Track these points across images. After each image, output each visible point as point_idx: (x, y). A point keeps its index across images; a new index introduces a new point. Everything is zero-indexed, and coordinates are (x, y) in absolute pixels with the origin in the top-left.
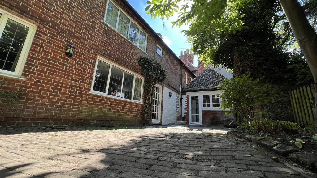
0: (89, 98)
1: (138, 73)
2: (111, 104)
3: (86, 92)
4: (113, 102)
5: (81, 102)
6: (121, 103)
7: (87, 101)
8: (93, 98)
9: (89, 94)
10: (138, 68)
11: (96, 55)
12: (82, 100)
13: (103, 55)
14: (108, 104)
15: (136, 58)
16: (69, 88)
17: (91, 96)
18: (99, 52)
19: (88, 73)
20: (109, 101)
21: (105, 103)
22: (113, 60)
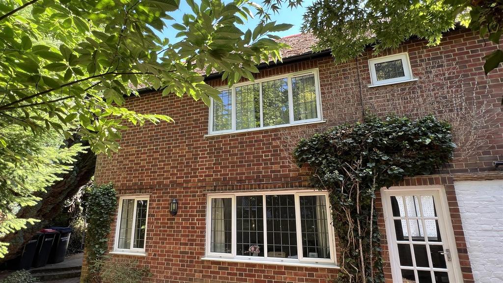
0: (203, 267)
1: (300, 186)
2: (241, 275)
3: (198, 258)
4: (245, 270)
5: (194, 275)
6: (263, 272)
7: (201, 272)
8: (209, 267)
9: (203, 262)
10: (300, 175)
11: (204, 195)
12: (195, 271)
13: (215, 190)
14: (235, 274)
15: (287, 155)
16: (179, 257)
17: (205, 264)
18: (207, 188)
19: (197, 228)
20: (237, 270)
21: (229, 274)
22: (232, 189)
